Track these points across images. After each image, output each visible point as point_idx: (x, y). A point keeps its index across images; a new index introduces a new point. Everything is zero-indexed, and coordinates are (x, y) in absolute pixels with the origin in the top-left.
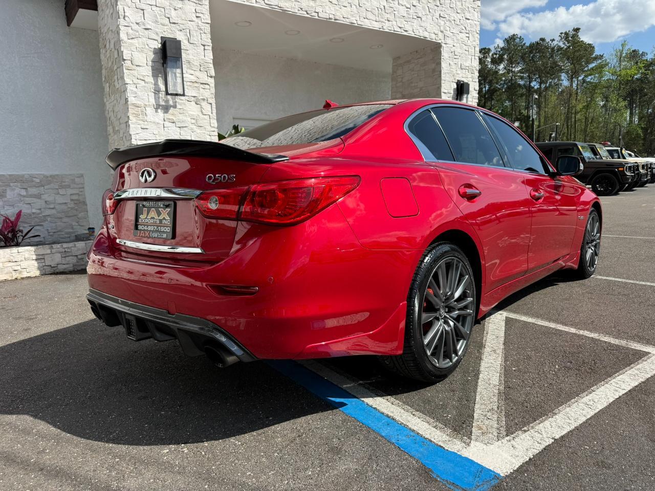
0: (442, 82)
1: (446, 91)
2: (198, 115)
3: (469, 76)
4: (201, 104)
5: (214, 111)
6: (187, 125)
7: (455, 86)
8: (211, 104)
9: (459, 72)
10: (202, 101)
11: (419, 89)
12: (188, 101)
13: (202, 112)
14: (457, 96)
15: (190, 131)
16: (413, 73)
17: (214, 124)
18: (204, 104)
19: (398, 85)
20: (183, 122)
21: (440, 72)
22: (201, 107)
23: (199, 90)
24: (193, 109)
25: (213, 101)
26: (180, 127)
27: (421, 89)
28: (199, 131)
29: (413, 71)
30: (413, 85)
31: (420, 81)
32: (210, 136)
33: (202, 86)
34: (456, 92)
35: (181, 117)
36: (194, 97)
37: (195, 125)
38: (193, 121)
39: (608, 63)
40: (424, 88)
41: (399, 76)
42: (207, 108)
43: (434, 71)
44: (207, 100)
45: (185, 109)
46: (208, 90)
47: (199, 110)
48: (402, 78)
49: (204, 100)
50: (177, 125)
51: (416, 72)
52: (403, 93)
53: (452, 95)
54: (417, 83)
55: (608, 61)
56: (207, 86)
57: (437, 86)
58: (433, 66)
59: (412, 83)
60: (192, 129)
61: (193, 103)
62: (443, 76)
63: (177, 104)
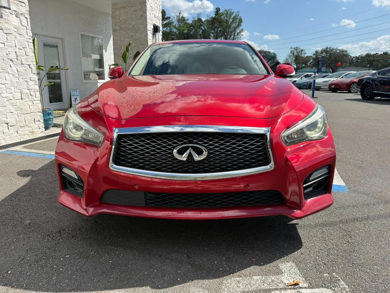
0: (148, 23)
1: (149, 29)
2: (19, 26)
3: (158, 22)
4: (20, 17)
5: (29, 24)
6: (11, 32)
7: (153, 27)
8: (27, 18)
9: (154, 19)
10: (20, 15)
11: (132, 26)
12: (11, 14)
13: (21, 24)
14: (154, 33)
15: (14, 37)
16: (127, 15)
17: (30, 33)
18: (22, 17)
19: (117, 21)
20: (9, 29)
21: (146, 17)
22: (20, 20)
23: (18, 6)
24: (14, 20)
25: (28, 16)
26: (6, 34)
27: (134, 26)
28: (20, 38)
29: (127, 14)
30: (128, 22)
31: (133, 21)
32: (27, 42)
33: (20, 3)
34: (153, 31)
35: (7, 25)
36: (15, 11)
37: (17, 33)
38: (16, 30)
39: (173, 22)
40: (135, 26)
41: (118, 15)
42: (24, 21)
43: (142, 16)
44: (24, 15)
45: (9, 19)
46: (25, 8)
47: (19, 21)
48: (120, 17)
49: (22, 14)
50: (4, 32)
51: (130, 15)
52: (121, 27)
53: (152, 32)
54: (131, 22)
55: (173, 21)
56: (23, 4)
57: (145, 25)
58: (141, 13)
59: (127, 21)
60: (15, 36)
61: (14, 16)
62: (148, 20)
63: (3, 15)
